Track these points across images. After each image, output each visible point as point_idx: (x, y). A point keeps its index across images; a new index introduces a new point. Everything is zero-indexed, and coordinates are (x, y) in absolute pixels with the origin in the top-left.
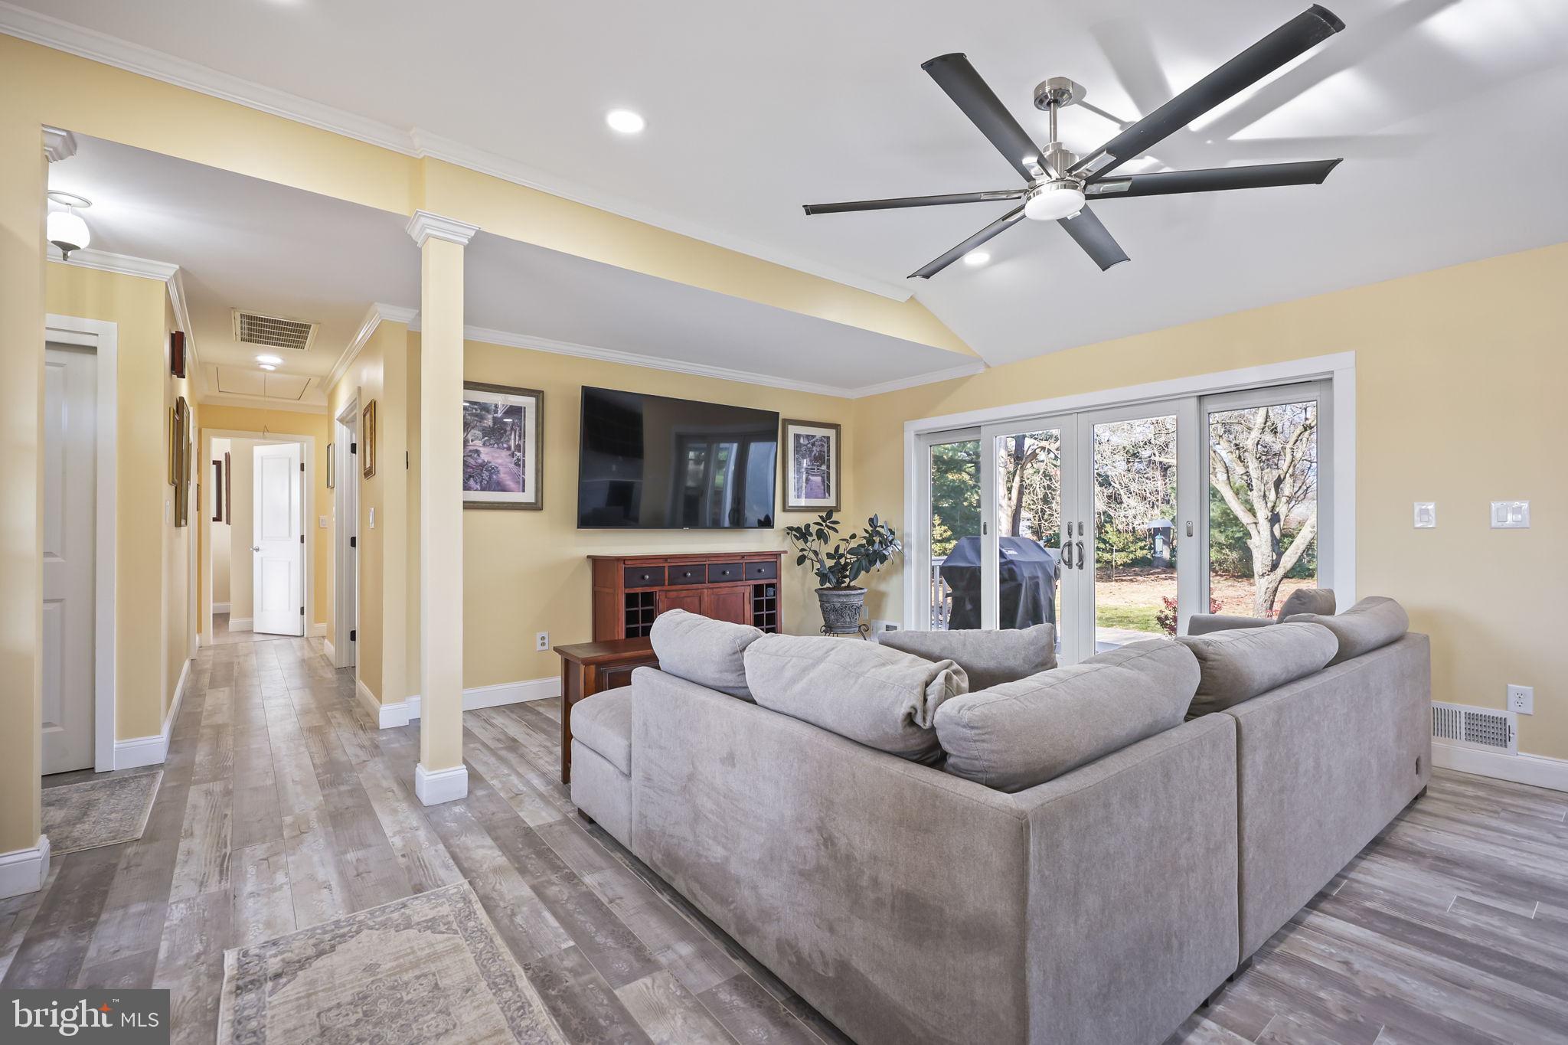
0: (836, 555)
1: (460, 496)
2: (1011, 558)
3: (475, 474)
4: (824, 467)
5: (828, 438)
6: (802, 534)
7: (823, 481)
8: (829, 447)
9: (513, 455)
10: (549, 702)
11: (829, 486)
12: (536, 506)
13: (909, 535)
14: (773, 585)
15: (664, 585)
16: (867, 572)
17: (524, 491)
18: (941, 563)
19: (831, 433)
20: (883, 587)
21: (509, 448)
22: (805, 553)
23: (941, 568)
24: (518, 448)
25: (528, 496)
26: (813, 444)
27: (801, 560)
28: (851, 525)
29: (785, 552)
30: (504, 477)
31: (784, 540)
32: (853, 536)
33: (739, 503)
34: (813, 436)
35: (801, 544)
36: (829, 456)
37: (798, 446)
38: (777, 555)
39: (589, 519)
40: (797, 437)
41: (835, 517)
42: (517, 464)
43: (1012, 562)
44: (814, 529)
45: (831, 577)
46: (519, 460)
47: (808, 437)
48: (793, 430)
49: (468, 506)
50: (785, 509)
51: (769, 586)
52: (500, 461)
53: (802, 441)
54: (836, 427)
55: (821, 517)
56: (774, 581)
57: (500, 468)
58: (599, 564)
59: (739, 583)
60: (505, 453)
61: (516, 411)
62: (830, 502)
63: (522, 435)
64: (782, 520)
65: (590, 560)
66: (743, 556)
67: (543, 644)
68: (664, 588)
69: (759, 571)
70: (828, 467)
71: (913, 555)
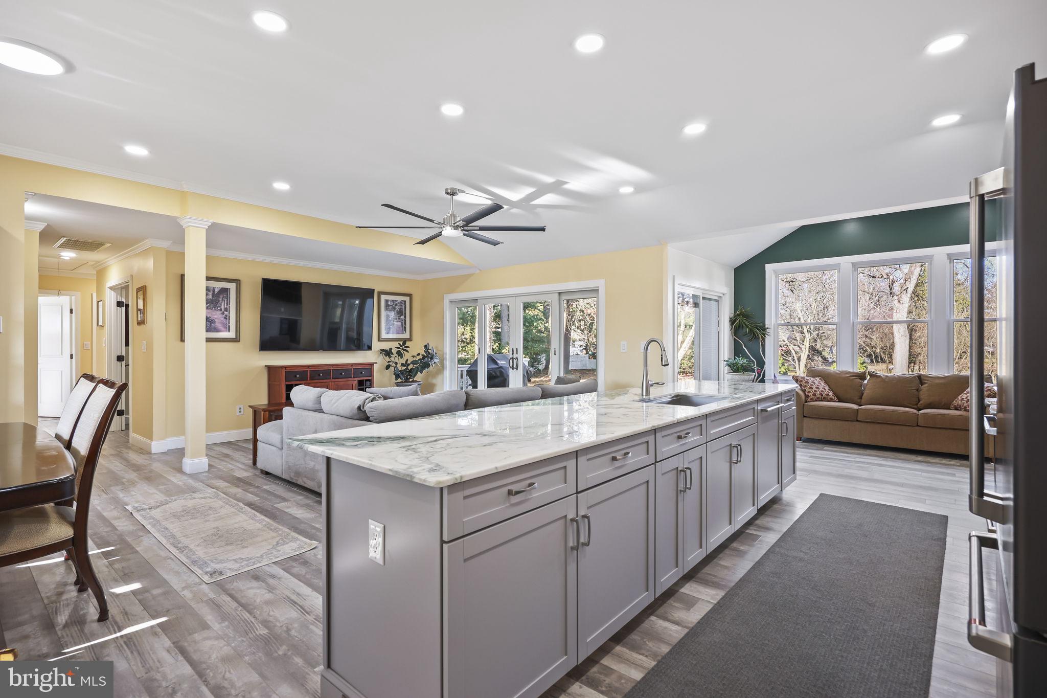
0: (406, 364)
1: (204, 335)
2: (501, 365)
3: (210, 325)
4: (403, 317)
5: (405, 301)
6: (388, 353)
7: (402, 325)
8: (405, 306)
9: (223, 313)
10: (247, 441)
11: (405, 327)
12: (236, 340)
13: (446, 354)
14: (369, 380)
15: (307, 380)
16: (422, 373)
17: (229, 331)
18: (467, 369)
19: (407, 299)
20: (434, 381)
21: (221, 310)
22: (390, 363)
23: (467, 371)
24: (226, 310)
25: (231, 334)
26: (396, 305)
27: (388, 367)
28: (416, 349)
29: (376, 363)
30: (218, 325)
31: (378, 357)
32: (419, 354)
33: (359, 335)
34: (396, 301)
35: (387, 359)
36: (405, 311)
37: (387, 306)
38: (372, 364)
39: (267, 345)
40: (387, 301)
41: (408, 344)
42: (225, 318)
43: (501, 367)
44: (394, 351)
45: (401, 375)
46: (226, 316)
47: (393, 301)
48: (384, 298)
49: (209, 340)
50: (380, 339)
51: (366, 381)
52: (216, 317)
53: (389, 303)
54: (410, 295)
55: (399, 344)
56: (370, 378)
57: (216, 320)
58: (271, 370)
59: (350, 379)
60: (219, 312)
61: (225, 291)
62: (406, 335)
63: (228, 303)
64: (377, 345)
65: (267, 367)
66: (352, 365)
67: (240, 412)
68: (307, 382)
69: (361, 373)
70: (405, 317)
71: (448, 364)
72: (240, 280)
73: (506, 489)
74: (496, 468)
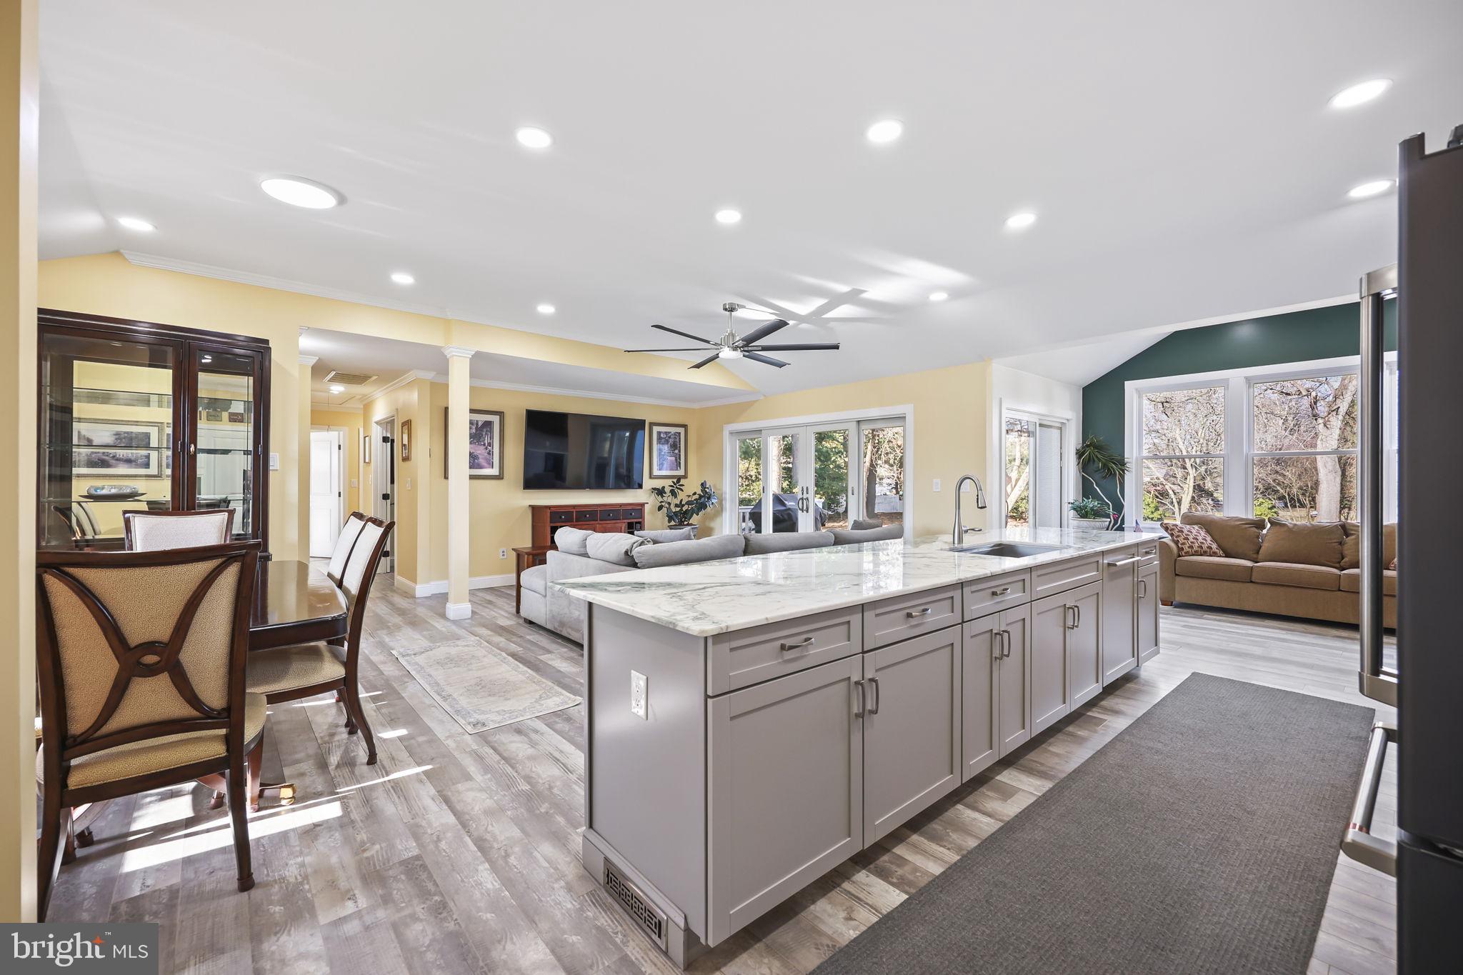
0: (680, 505)
1: (468, 472)
2: (790, 507)
3: (474, 462)
4: (677, 451)
5: (680, 433)
6: (660, 492)
7: (676, 460)
8: (680, 439)
9: (486, 448)
10: (510, 587)
11: (680, 463)
12: (499, 477)
13: (726, 493)
14: (639, 523)
15: (573, 522)
16: (698, 515)
17: (492, 467)
18: (749, 510)
19: (682, 430)
20: (712, 525)
21: (484, 445)
22: (663, 504)
23: (750, 513)
24: (489, 444)
25: (495, 471)
26: (670, 437)
27: (660, 508)
28: (691, 488)
29: (647, 503)
30: (482, 461)
31: (650, 495)
32: (695, 494)
33: (629, 472)
34: (669, 433)
35: (660, 499)
36: (680, 444)
37: (659, 438)
38: (642, 505)
39: (531, 483)
40: (659, 433)
41: (682, 481)
42: (489, 454)
43: (789, 509)
44: (667, 490)
45: (675, 518)
46: (490, 451)
47: (666, 433)
48: (656, 429)
49: (472, 477)
50: (651, 477)
51: (636, 523)
52: (479, 452)
53: (662, 436)
54: (685, 426)
55: (673, 482)
56: (640, 520)
57: (480, 456)
58: (535, 509)
59: (618, 521)
60: (483, 447)
61: (488, 424)
62: (681, 472)
63: (492, 438)
64: (648, 483)
65: (530, 508)
66: (621, 505)
67: (503, 555)
69: (631, 514)
70: (680, 451)
71: (727, 505)
72: (503, 412)
73: (778, 643)
74: (767, 619)
